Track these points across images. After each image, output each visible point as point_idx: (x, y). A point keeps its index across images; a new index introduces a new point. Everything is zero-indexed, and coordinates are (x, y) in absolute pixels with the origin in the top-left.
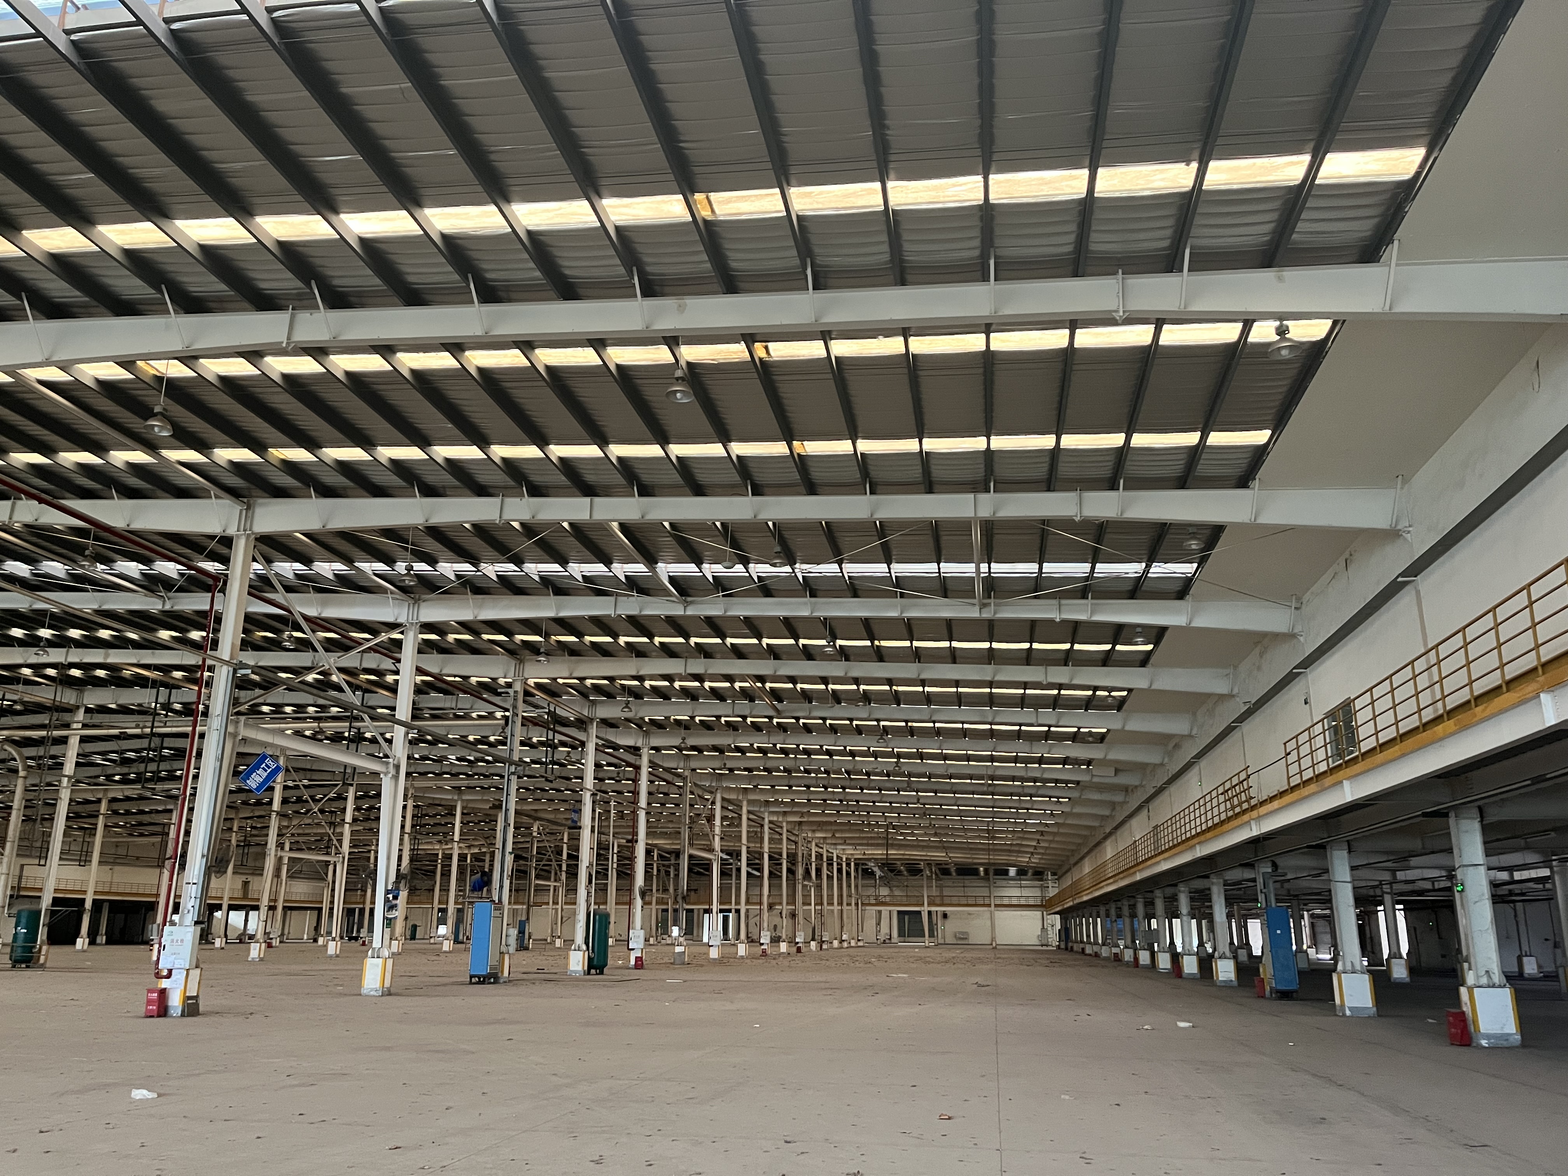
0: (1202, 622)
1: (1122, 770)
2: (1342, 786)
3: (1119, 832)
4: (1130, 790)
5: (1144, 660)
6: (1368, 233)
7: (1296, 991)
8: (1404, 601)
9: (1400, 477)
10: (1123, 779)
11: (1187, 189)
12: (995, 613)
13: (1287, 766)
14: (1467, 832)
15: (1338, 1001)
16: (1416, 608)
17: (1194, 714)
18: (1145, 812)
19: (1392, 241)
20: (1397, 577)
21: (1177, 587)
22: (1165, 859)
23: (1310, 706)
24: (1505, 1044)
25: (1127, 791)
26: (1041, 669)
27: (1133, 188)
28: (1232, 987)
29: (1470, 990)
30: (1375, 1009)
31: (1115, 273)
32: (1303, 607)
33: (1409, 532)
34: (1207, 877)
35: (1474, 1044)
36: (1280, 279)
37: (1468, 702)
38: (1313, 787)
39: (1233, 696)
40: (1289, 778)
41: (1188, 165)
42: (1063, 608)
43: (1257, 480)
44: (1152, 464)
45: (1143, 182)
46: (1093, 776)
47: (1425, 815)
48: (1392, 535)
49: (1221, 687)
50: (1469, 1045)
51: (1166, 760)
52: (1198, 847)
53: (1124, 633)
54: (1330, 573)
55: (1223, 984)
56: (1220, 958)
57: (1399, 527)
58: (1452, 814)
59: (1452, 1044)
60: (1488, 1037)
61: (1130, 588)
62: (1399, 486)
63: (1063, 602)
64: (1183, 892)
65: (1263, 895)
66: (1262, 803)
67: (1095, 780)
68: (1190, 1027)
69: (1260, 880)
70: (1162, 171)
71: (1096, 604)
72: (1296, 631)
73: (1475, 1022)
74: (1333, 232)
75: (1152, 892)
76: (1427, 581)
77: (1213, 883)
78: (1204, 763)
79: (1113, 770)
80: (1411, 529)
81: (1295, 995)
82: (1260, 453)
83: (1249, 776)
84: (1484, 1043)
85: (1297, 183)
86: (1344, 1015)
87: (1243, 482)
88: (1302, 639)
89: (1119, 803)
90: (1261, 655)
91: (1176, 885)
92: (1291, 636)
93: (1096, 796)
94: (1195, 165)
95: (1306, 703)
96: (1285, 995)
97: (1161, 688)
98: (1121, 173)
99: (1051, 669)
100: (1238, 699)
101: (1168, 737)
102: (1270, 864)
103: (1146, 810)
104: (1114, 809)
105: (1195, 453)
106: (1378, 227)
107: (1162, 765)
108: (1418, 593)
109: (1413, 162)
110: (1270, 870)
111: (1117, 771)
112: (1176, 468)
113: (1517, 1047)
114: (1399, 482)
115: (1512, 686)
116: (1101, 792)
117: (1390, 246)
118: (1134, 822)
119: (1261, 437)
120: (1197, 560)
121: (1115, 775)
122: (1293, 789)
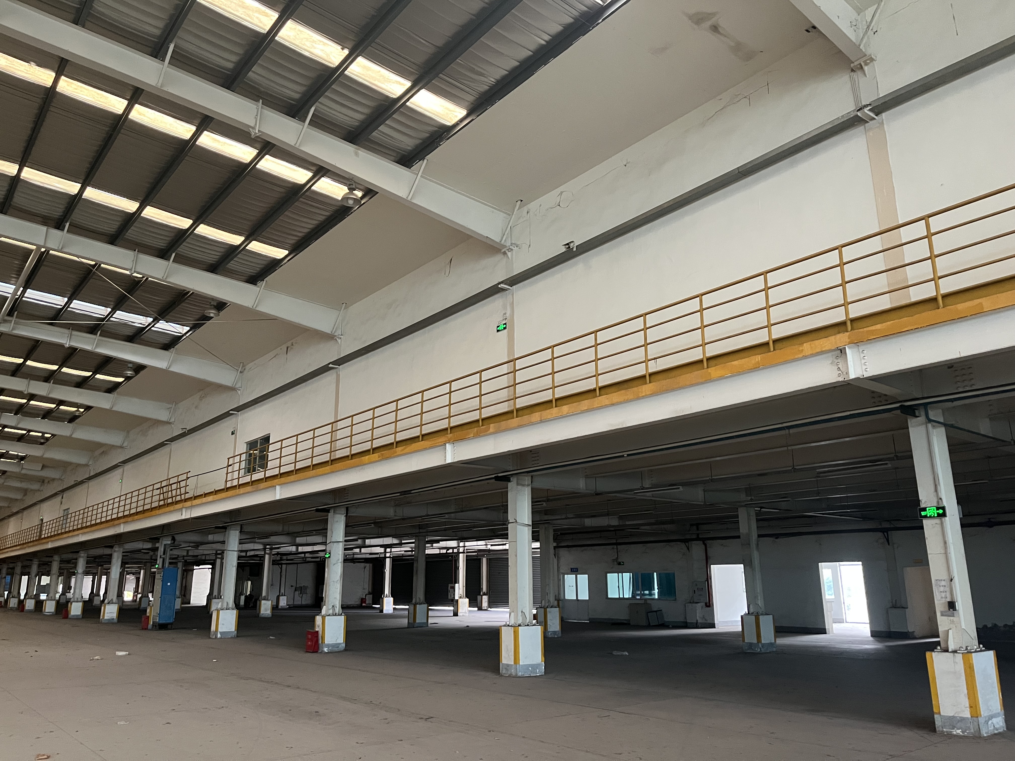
0: (177, 368)
1: (48, 467)
2: (276, 489)
3: (25, 513)
4: (46, 481)
5: (112, 388)
6: (409, 148)
7: (171, 624)
8: (328, 379)
9: (344, 304)
10: (46, 473)
11: (332, 66)
12: (13, 329)
13: (227, 474)
14: (337, 522)
15: (213, 628)
16: (335, 385)
17: (128, 432)
18: (59, 498)
19: (423, 159)
20: (329, 364)
21: (166, 341)
22: (82, 534)
23: (236, 436)
24: (336, 649)
25: (43, 482)
26: (25, 381)
27: (300, 45)
28: (113, 623)
29: (323, 618)
30: (236, 632)
31: (258, 101)
32: (245, 372)
33: (341, 338)
34: (111, 547)
35: (320, 651)
36: (357, 154)
37: (392, 444)
38: (249, 489)
39: (170, 423)
40: (226, 481)
41: (343, 49)
42: (73, 337)
43: (265, 281)
44: (200, 249)
45: (309, 46)
46: (22, 468)
47: (317, 510)
48: (330, 337)
49: (163, 416)
50: (317, 652)
51: (90, 463)
52: (122, 526)
53: (110, 366)
54: (271, 354)
55: (107, 622)
56: (108, 603)
57: (336, 334)
58: (332, 511)
59: (307, 652)
60: (328, 646)
61: (131, 334)
62: (343, 309)
63: (74, 333)
64: (83, 557)
65: (162, 559)
66: (196, 497)
67: (24, 472)
68: (126, 655)
69: (161, 549)
70: (325, 44)
71: (102, 341)
72: (237, 386)
73: (323, 638)
74: (392, 137)
75: (52, 557)
76: (345, 370)
77: (115, 551)
78: (128, 467)
79: (41, 465)
80: (342, 337)
81: (169, 626)
82: (274, 264)
83: (188, 478)
84: (326, 650)
85: (394, 97)
86: (216, 637)
87: (253, 280)
88: (239, 392)
89: (32, 490)
90: (201, 398)
91: (78, 552)
92: (232, 389)
93: (18, 484)
94: (346, 52)
95: (233, 433)
96: (162, 627)
97: (120, 410)
98: (299, 30)
99: (32, 382)
100: (173, 426)
101: (100, 445)
102: (170, 539)
103: (61, 497)
104: (25, 495)
105: (232, 250)
106: (417, 147)
107: (87, 465)
108: (338, 376)
109: (456, 116)
110: (169, 542)
111: (43, 467)
112: (213, 257)
113: (342, 651)
114: (343, 307)
115: (425, 438)
116: (21, 482)
117: (421, 161)
118: (45, 506)
119: (279, 253)
120: (191, 326)
121: (42, 469)
122: (228, 489)
